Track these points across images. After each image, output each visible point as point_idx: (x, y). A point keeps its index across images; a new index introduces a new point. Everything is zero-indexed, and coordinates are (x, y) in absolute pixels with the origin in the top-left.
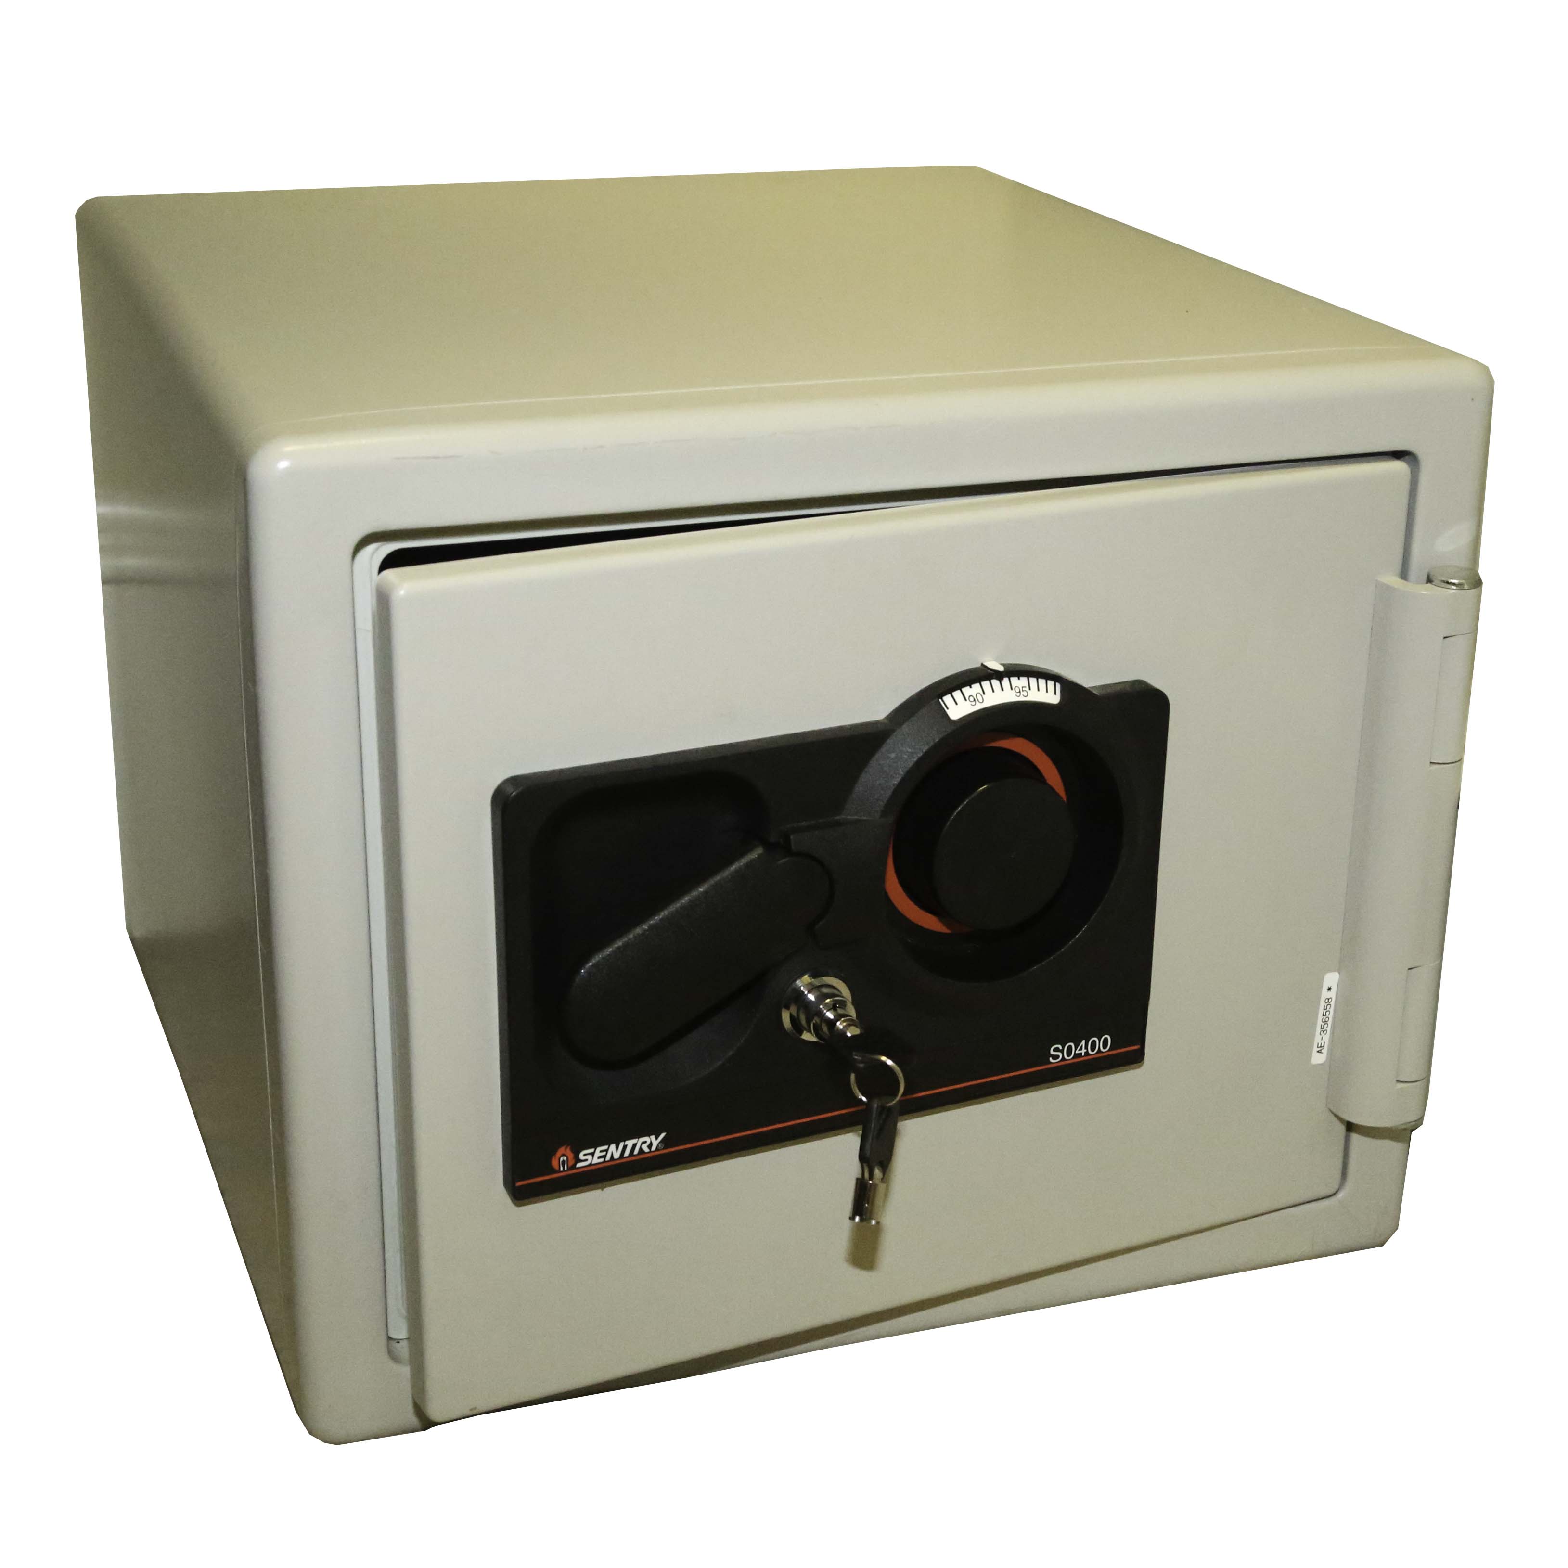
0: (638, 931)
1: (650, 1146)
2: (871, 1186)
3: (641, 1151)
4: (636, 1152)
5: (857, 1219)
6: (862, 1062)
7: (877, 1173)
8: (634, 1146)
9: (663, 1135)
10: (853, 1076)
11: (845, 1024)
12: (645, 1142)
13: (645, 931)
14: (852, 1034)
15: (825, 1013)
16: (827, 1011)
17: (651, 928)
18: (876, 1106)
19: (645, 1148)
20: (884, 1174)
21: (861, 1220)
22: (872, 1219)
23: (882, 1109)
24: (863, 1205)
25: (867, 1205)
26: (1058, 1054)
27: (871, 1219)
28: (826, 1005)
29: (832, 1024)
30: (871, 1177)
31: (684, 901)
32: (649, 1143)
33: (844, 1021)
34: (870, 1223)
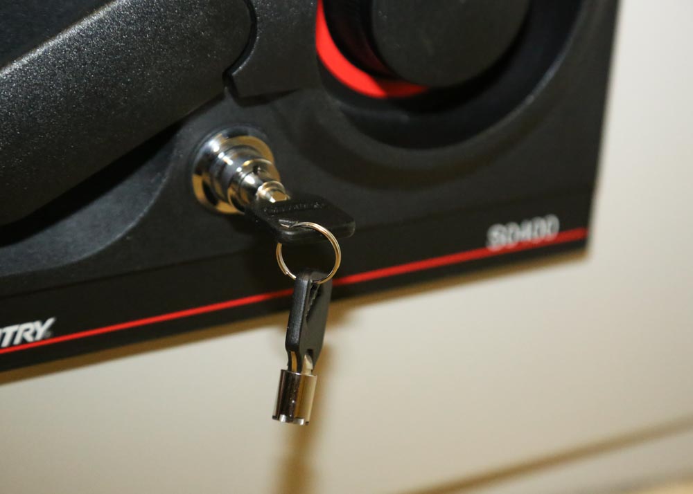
0: (16, 65)
1: (35, 334)
2: (299, 380)
3: (24, 341)
4: (17, 341)
5: (283, 418)
6: (289, 230)
7: (308, 364)
8: (15, 334)
9: (50, 322)
10: (279, 246)
11: (268, 189)
12: (27, 330)
13: (24, 66)
14: (279, 200)
15: (243, 178)
16: (247, 175)
17: (31, 62)
18: (306, 282)
19: (29, 338)
20: (314, 365)
21: (288, 420)
22: (302, 418)
23: (313, 287)
24: (290, 401)
25: (293, 402)
26: (501, 237)
27: (299, 418)
28: (245, 169)
29: (252, 190)
30: (300, 368)
31: (74, 31)
32: (35, 331)
33: (266, 186)
34: (299, 423)
